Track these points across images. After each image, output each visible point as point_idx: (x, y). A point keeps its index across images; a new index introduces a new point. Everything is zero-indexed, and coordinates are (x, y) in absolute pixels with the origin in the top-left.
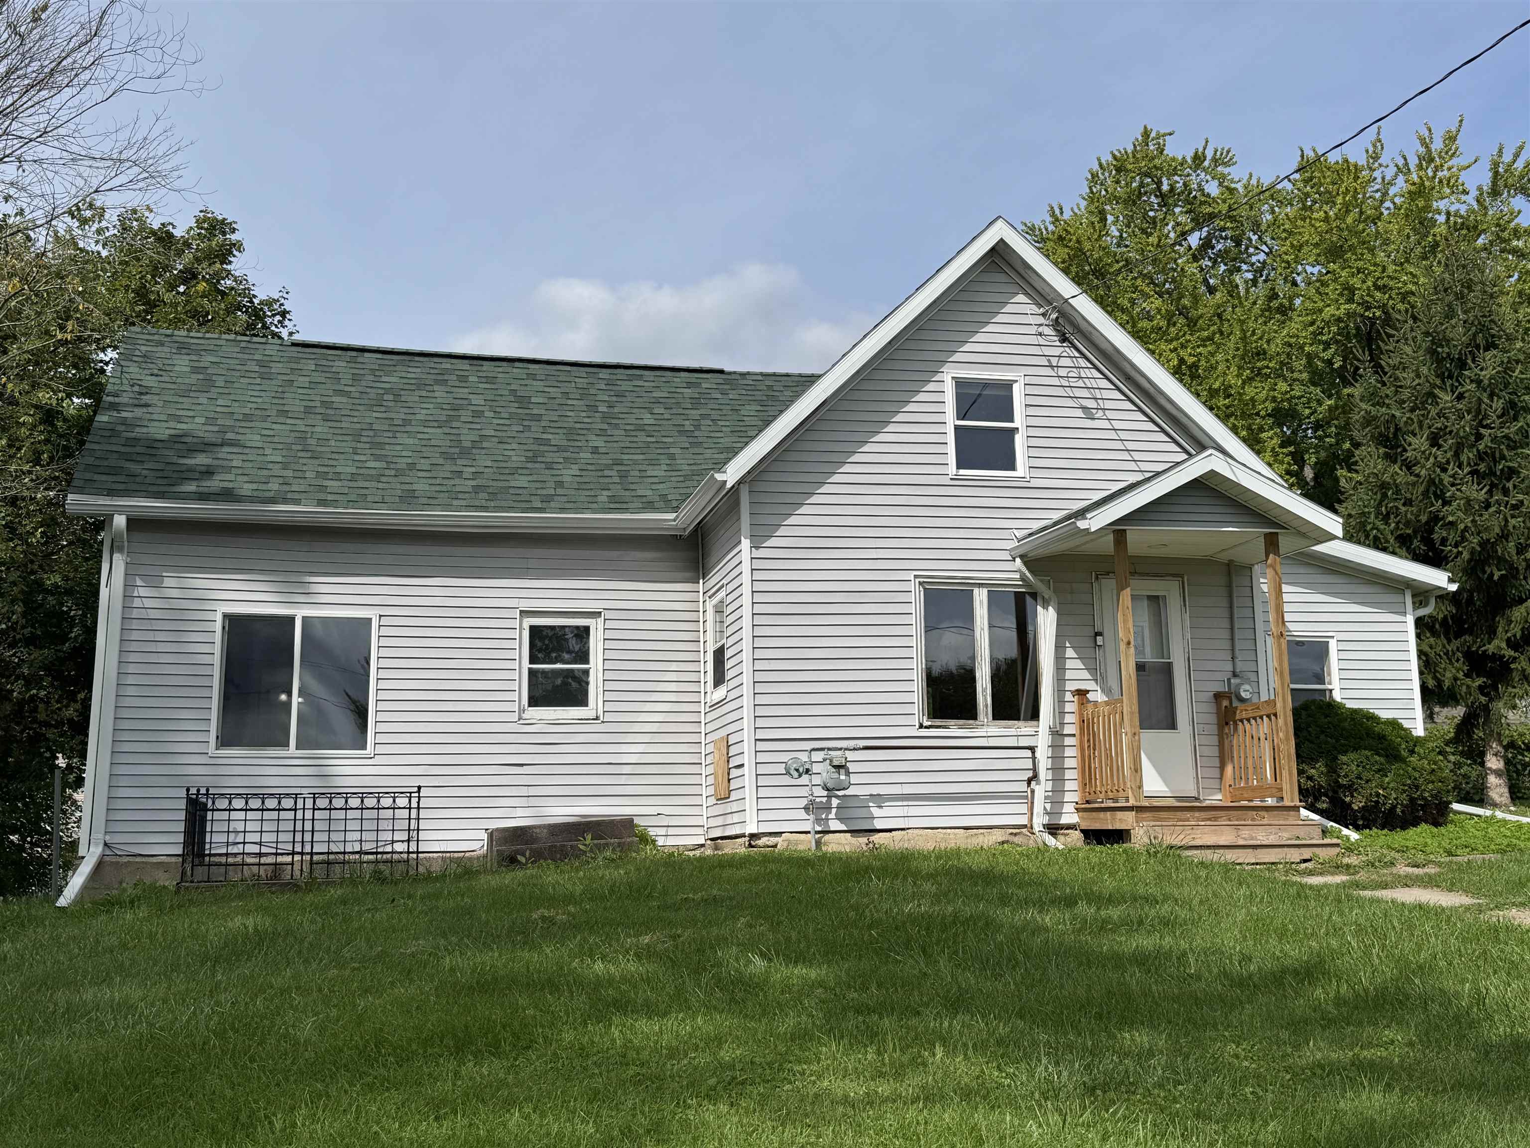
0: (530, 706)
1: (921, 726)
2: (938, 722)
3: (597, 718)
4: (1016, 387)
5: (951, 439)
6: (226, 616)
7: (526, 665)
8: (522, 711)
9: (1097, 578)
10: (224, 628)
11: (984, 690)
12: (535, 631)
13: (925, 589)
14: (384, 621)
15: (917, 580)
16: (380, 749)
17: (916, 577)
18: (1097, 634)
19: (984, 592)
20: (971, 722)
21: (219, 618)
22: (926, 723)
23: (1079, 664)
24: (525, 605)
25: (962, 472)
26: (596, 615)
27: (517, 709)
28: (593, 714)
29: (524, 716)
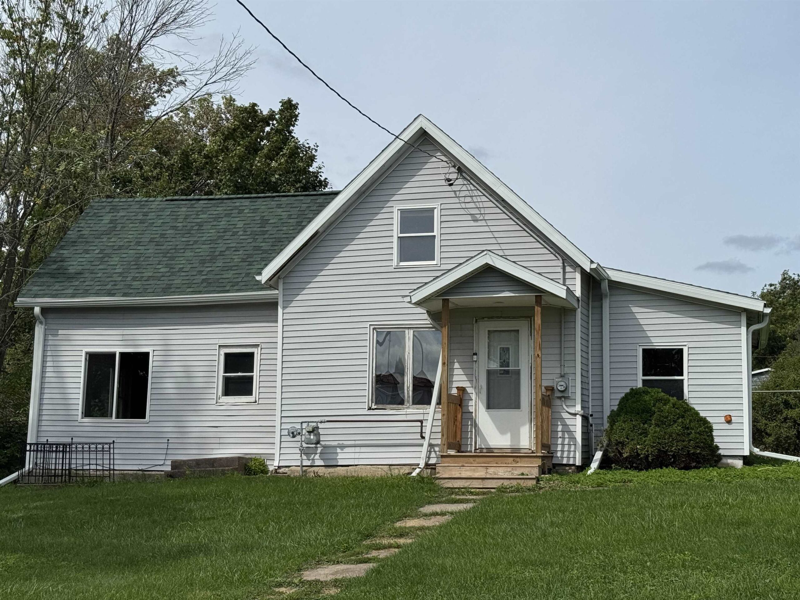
0: (223, 395)
1: (370, 409)
2: (380, 406)
3: (256, 402)
4: (436, 211)
5: (395, 245)
6: (87, 353)
7: (222, 373)
8: (218, 398)
9: (476, 321)
10: (86, 359)
11: (408, 388)
12: (227, 355)
13: (377, 332)
14: (156, 353)
15: (372, 327)
16: (152, 419)
17: (370, 325)
18: (475, 354)
19: (411, 331)
20: (400, 406)
21: (84, 354)
22: (373, 407)
23: (460, 372)
24: (222, 342)
25: (402, 264)
26: (256, 346)
27: (215, 398)
28: (253, 400)
29: (220, 401)
